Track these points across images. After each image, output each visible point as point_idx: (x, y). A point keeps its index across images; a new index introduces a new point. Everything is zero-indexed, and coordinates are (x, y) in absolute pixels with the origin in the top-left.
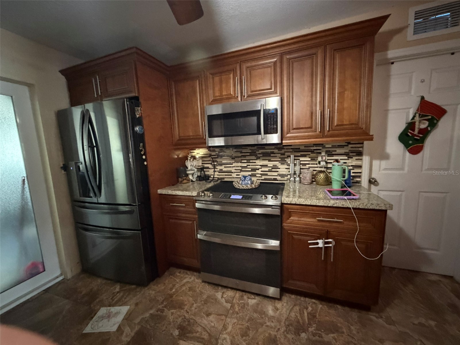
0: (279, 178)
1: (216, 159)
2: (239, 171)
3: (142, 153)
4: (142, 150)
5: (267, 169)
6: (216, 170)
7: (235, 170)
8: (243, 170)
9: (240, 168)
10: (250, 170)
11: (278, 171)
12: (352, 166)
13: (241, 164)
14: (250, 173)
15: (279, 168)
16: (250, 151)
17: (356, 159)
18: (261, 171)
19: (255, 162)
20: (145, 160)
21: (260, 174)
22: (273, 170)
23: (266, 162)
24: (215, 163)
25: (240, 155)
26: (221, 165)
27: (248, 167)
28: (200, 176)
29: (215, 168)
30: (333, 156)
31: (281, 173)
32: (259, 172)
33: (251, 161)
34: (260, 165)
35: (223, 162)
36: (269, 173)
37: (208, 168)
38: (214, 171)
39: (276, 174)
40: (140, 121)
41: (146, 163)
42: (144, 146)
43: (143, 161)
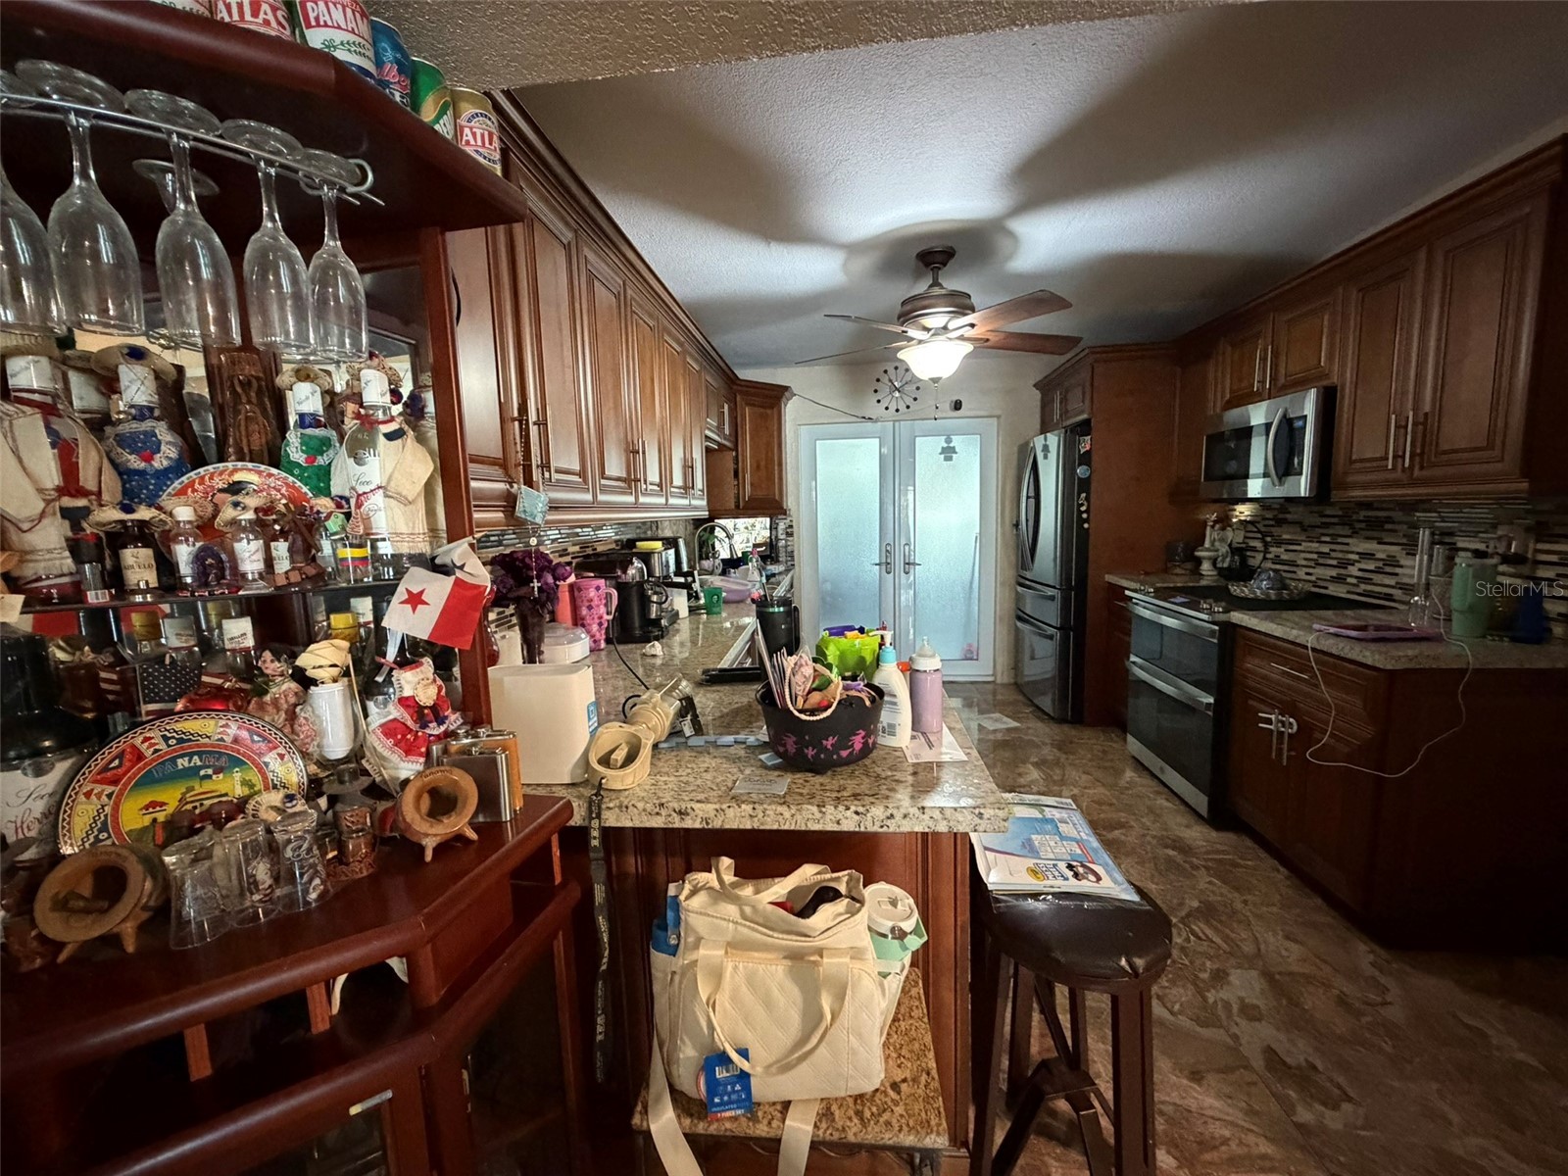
0: (1397, 593)
1: (1273, 529)
2: (1312, 564)
3: (1083, 508)
4: (1082, 505)
5: (1371, 567)
6: (1268, 556)
7: (1306, 559)
8: (1321, 561)
9: (1315, 556)
10: (1334, 562)
11: (1396, 574)
13: (1316, 545)
14: (1334, 573)
15: (1401, 567)
16: (1340, 513)
18: (1360, 570)
19: (1347, 544)
20: (1087, 521)
21: (1357, 577)
22: (1388, 569)
23: (1370, 546)
24: (1269, 539)
25: (1319, 520)
26: (1279, 543)
27: (1333, 554)
28: (1229, 569)
29: (1266, 552)
30: (1557, 542)
31: (1406, 580)
32: (1353, 570)
33: (1340, 540)
34: (1358, 553)
35: (1285, 537)
36: (1377, 578)
37: (1254, 549)
38: (1265, 558)
39: (1391, 581)
40: (1086, 459)
41: (1086, 526)
42: (1087, 499)
43: (1082, 521)
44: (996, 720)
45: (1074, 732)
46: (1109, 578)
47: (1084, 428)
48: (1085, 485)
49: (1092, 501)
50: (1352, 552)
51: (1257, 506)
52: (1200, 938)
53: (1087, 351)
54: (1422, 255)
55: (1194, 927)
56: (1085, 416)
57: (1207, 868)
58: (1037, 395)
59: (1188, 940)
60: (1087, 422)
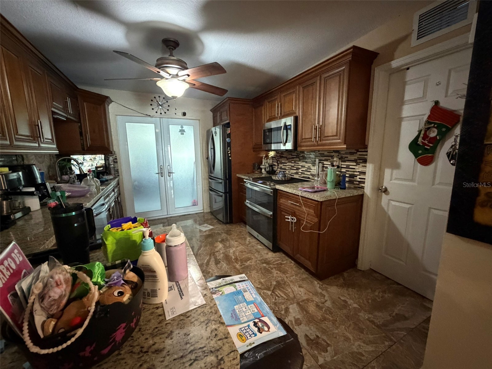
0: (311, 177)
1: (279, 159)
2: (290, 169)
3: (229, 152)
4: (229, 151)
5: (304, 169)
6: (279, 167)
7: (288, 168)
8: (292, 168)
9: (290, 167)
10: (295, 168)
11: (310, 172)
12: (359, 172)
13: (290, 164)
14: (295, 171)
15: (311, 169)
16: (296, 154)
17: (362, 166)
18: (302, 170)
19: (298, 163)
21: (301, 173)
22: (308, 170)
23: (304, 164)
24: (279, 162)
25: (291, 156)
26: (281, 163)
27: (295, 166)
28: (269, 171)
29: (278, 166)
30: (345, 162)
31: (313, 173)
32: (300, 171)
33: (296, 162)
35: (283, 161)
36: (306, 173)
37: (275, 165)
38: (278, 168)
39: (309, 173)
40: (229, 136)
41: (230, 158)
42: (230, 149)
43: (229, 157)
44: (206, 227)
45: (230, 227)
46: (238, 175)
47: (228, 125)
48: (229, 144)
49: (232, 149)
50: (300, 166)
51: (275, 152)
52: (279, 297)
53: (227, 99)
54: (319, 78)
55: (276, 293)
56: (228, 121)
57: (275, 268)
58: (212, 114)
59: (276, 299)
60: (229, 123)
